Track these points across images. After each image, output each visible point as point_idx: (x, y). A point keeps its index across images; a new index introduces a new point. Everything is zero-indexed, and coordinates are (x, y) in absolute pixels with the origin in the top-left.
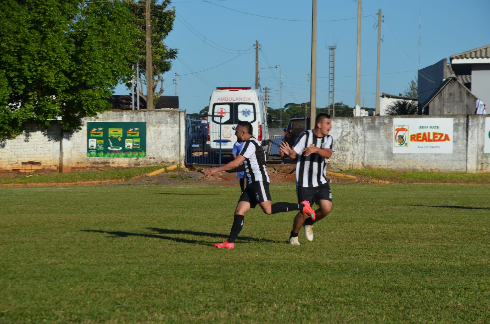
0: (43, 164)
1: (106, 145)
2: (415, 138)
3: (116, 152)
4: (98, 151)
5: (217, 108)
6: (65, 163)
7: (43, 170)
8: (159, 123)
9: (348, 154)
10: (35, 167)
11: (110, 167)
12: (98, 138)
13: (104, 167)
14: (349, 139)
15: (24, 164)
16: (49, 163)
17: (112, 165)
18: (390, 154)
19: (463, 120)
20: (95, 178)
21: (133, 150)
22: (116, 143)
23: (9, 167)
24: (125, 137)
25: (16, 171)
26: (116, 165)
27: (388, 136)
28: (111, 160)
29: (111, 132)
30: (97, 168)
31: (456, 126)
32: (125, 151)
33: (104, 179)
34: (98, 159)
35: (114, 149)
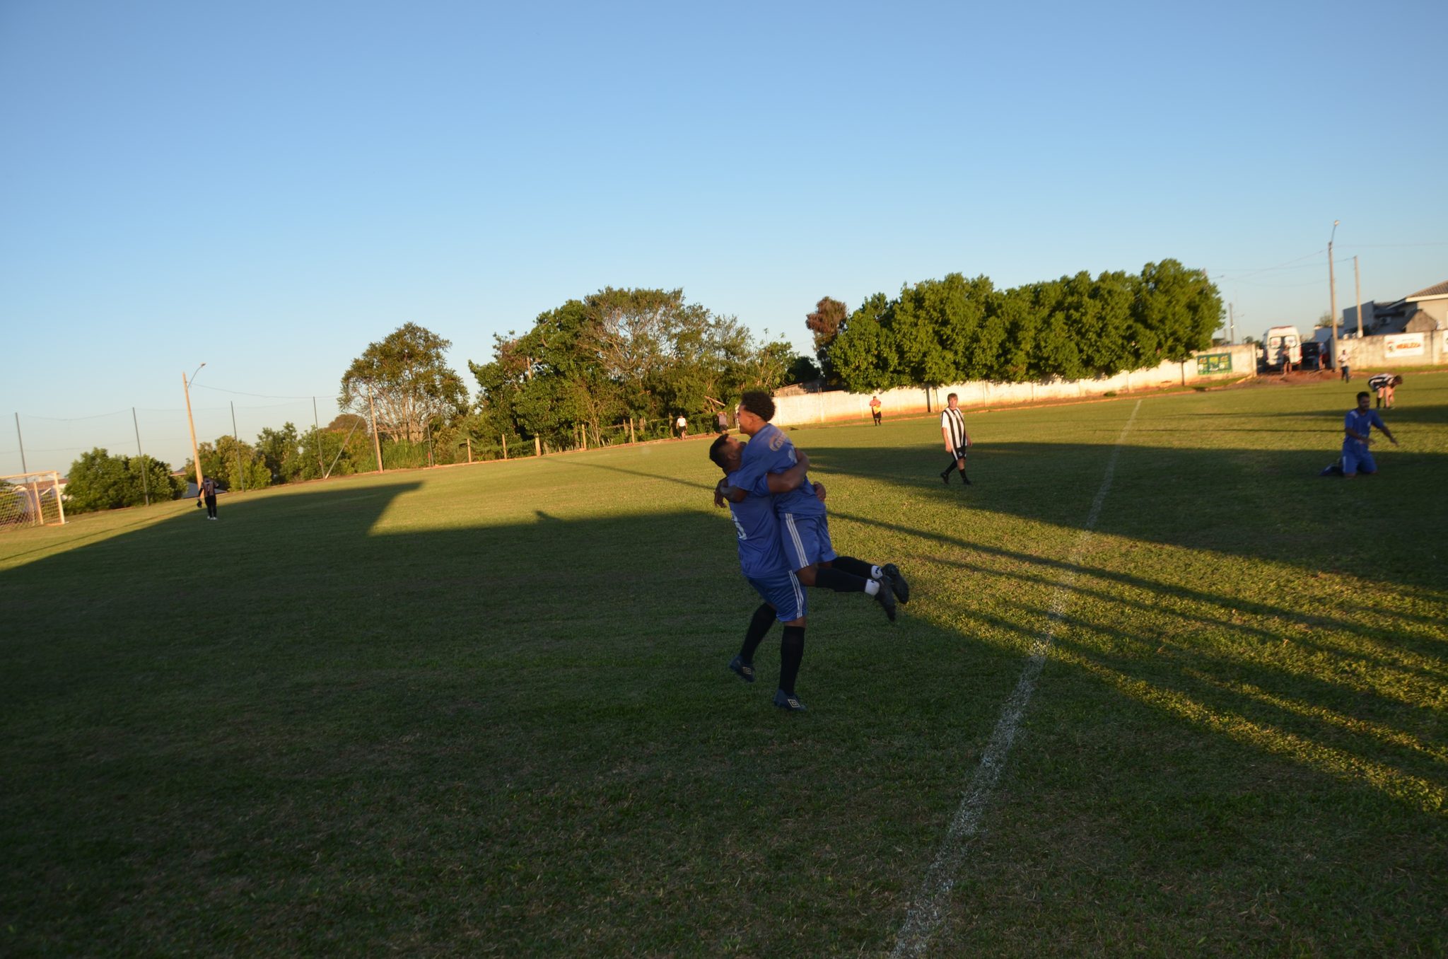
0: (1173, 381)
2: (1400, 347)
3: (1214, 371)
4: (1204, 371)
5: (1273, 340)
6: (1186, 380)
7: (1173, 385)
8: (1239, 352)
9: (1358, 359)
11: (1214, 380)
12: (1203, 364)
13: (1207, 381)
14: (1358, 351)
15: (1162, 381)
16: (1177, 380)
18: (1384, 358)
19: (1429, 334)
21: (1225, 369)
23: (1156, 383)
24: (1219, 362)
25: (1158, 387)
27: (1382, 348)
28: (1212, 376)
29: (1211, 360)
31: (1425, 337)
32: (1219, 370)
34: (1205, 376)
35: (1214, 369)
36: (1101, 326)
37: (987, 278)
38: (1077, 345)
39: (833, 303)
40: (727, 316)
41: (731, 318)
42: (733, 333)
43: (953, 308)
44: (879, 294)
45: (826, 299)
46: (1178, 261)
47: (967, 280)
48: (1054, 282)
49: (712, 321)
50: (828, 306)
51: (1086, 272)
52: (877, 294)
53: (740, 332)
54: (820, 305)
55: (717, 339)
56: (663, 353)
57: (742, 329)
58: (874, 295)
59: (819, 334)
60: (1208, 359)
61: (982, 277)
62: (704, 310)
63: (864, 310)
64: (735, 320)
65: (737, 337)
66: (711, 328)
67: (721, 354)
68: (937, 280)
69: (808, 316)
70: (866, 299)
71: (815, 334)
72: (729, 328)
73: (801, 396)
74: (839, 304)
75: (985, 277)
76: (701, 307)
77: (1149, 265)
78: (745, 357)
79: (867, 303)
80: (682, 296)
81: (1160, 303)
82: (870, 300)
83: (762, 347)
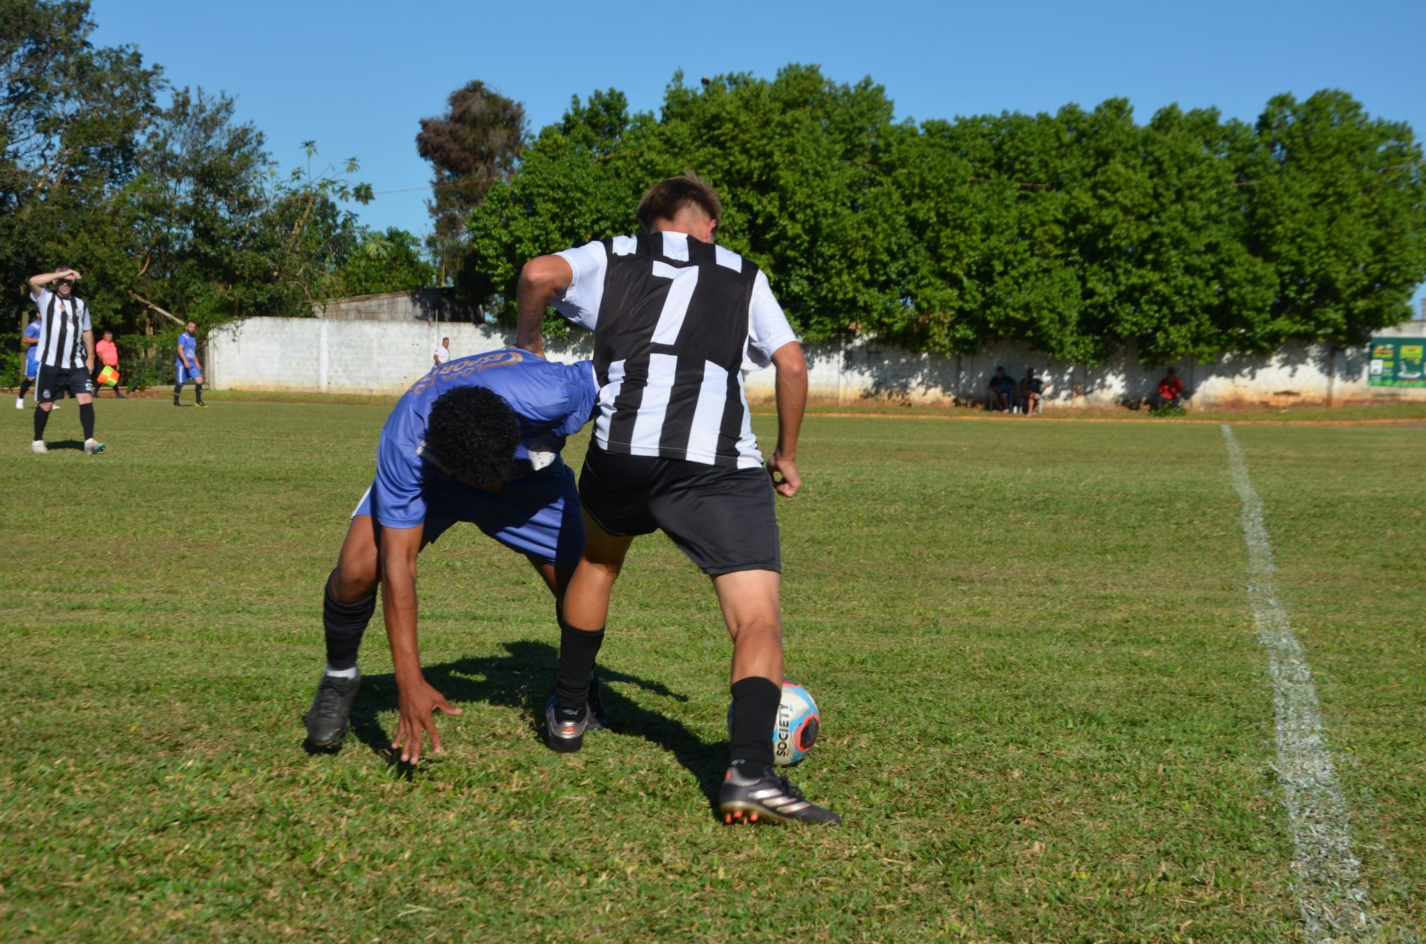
0: (1303, 395)
1: (1396, 369)
3: (1410, 380)
4: (1384, 378)
7: (1304, 404)
10: (1292, 399)
11: (1400, 402)
12: (1385, 360)
13: (1392, 401)
15: (1276, 394)
16: (1312, 394)
17: (1403, 398)
20: (1386, 417)
22: (1411, 367)
23: (1256, 399)
24: (1423, 359)
25: (1265, 404)
26: (1409, 398)
28: (1402, 391)
29: (1405, 351)
30: (1382, 402)
32: (1423, 378)
33: (1400, 417)
34: (1384, 390)
35: (1409, 376)
36: (1145, 236)
37: (881, 90)
38: (1083, 279)
39: (492, 99)
40: (208, 92)
41: (218, 100)
42: (219, 140)
43: (791, 150)
44: (612, 93)
45: (476, 87)
46: (1356, 98)
47: (831, 84)
48: (1044, 119)
49: (164, 101)
50: (477, 106)
51: (1125, 101)
52: (605, 91)
53: (240, 139)
54: (458, 99)
55: (176, 148)
56: (21, 165)
57: (245, 132)
58: (598, 95)
59: (447, 173)
60: (1396, 351)
61: (868, 82)
62: (146, 65)
63: (568, 127)
64: (227, 107)
65: (231, 151)
66: (159, 120)
67: (183, 190)
68: (757, 77)
69: (425, 124)
70: (576, 101)
71: (438, 172)
72: (210, 124)
73: (384, 325)
74: (507, 105)
75: (874, 85)
76: (137, 58)
77: (1282, 102)
78: (248, 205)
79: (577, 112)
80: (87, 18)
81: (1299, 196)
82: (585, 104)
83: (295, 185)
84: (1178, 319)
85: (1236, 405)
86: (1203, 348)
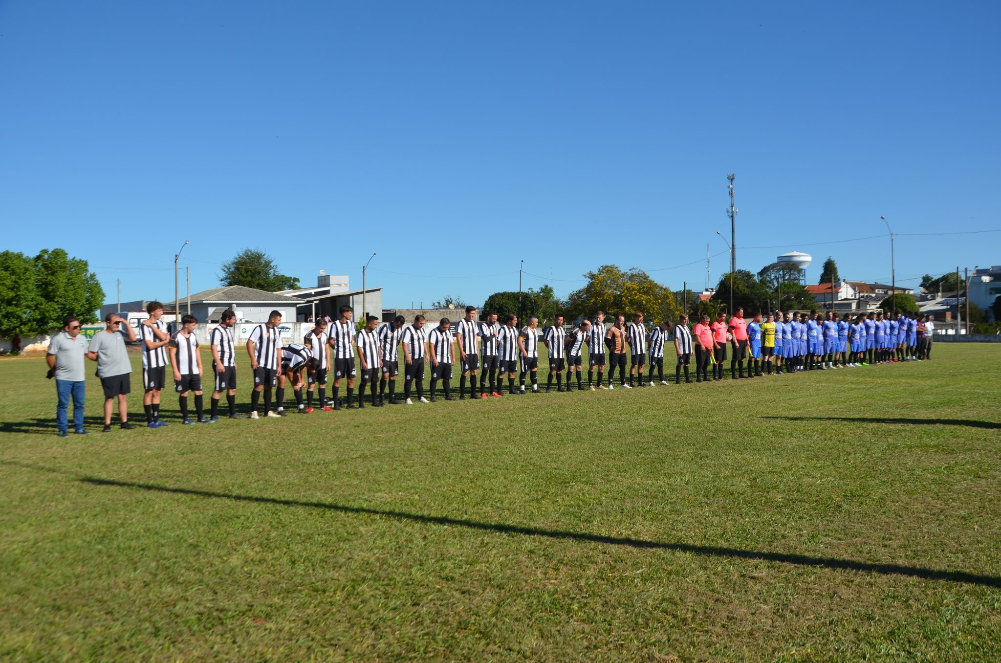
23: (41, 349)
46: (65, 251)
60: (86, 332)
84: (25, 324)
85: (34, 352)
86: (31, 333)
